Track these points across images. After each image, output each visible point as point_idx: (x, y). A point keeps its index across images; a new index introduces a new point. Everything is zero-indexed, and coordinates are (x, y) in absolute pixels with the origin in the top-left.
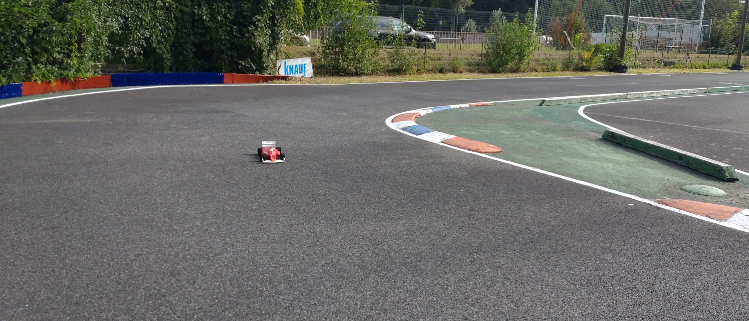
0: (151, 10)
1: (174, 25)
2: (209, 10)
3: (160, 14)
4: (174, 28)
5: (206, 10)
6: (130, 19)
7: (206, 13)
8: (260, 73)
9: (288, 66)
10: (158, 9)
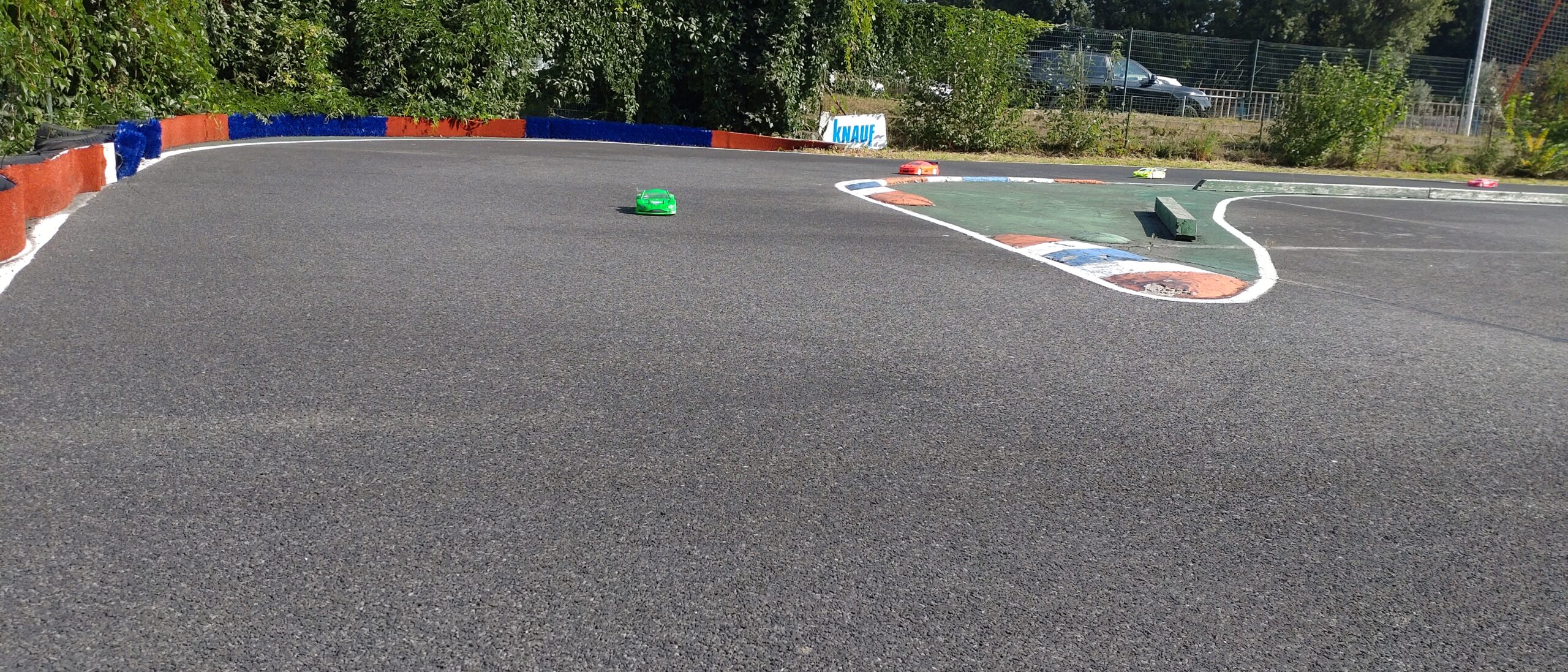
0: (606, 21)
1: (642, 48)
2: (700, 25)
3: (620, 28)
4: (642, 53)
5: (697, 23)
6: (571, 35)
7: (695, 29)
8: (781, 135)
9: (840, 128)
10: (618, 21)
